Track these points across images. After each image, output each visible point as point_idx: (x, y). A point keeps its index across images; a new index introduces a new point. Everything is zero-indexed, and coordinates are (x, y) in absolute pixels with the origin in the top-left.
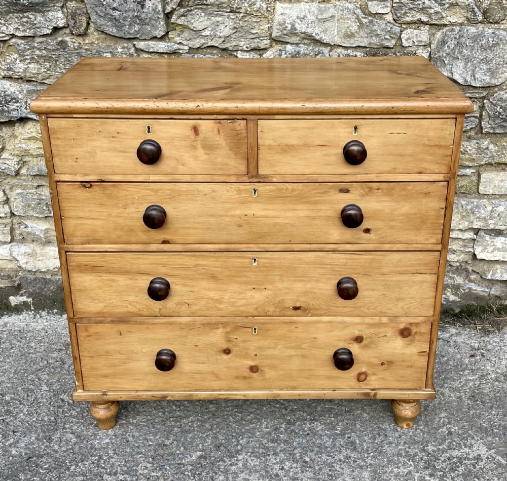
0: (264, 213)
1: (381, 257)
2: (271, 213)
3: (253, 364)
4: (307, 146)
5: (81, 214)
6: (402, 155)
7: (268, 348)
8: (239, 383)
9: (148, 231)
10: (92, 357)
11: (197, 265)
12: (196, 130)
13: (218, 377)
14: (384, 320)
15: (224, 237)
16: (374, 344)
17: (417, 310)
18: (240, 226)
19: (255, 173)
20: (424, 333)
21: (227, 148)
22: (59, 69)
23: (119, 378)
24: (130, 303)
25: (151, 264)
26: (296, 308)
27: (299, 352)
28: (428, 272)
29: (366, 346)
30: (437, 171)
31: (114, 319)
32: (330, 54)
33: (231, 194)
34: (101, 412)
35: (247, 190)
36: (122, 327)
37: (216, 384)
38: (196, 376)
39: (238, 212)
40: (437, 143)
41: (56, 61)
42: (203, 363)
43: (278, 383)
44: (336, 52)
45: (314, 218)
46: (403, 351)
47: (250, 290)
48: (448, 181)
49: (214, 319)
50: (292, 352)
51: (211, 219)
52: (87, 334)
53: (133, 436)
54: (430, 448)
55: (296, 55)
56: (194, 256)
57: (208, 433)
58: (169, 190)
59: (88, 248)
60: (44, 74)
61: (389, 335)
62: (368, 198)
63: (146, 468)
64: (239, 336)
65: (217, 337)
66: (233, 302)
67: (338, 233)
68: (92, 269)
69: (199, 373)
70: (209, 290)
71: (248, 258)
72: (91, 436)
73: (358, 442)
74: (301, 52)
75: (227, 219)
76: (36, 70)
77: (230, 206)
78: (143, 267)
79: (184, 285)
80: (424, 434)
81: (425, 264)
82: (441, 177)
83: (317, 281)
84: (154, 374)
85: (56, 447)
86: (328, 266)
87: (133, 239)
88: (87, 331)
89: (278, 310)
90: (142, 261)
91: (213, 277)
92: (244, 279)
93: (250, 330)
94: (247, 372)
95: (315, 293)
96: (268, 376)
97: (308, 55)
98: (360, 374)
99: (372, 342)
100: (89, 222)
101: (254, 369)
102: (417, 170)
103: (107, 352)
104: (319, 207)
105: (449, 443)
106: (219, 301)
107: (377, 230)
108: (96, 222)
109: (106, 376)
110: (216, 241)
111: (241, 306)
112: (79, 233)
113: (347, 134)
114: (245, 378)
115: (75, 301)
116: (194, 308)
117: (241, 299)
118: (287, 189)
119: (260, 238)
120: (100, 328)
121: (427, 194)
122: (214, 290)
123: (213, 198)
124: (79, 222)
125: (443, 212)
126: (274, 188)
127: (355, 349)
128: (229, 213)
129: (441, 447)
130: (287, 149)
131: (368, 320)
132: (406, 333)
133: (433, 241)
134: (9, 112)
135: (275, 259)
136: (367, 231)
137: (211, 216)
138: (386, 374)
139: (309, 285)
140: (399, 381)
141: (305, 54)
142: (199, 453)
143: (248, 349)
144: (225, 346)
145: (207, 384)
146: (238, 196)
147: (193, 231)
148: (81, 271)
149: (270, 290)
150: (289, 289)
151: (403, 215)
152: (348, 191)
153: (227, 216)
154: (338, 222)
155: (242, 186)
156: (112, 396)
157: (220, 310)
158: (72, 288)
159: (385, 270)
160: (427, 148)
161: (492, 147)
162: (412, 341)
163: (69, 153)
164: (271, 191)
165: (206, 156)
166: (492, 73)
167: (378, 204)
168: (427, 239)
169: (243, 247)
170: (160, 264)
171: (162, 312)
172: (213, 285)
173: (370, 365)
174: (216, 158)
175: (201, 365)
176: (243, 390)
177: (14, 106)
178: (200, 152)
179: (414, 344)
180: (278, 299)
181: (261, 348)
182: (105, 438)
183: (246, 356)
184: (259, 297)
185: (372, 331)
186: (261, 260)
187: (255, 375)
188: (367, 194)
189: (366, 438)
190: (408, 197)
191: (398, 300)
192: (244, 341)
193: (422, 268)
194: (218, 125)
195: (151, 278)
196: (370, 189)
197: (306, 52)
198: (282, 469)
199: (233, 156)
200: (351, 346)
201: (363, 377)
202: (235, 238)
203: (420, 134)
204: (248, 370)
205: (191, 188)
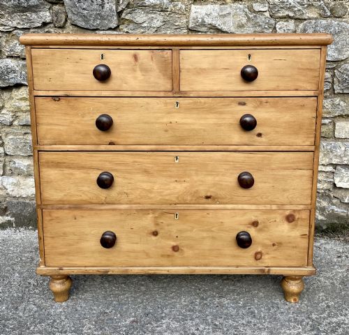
0: (184, 121)
1: (270, 156)
2: (189, 121)
3: (174, 244)
4: (215, 69)
5: (51, 121)
6: (283, 76)
7: (187, 231)
8: (164, 261)
9: (99, 135)
10: (53, 237)
11: (135, 162)
12: (136, 57)
13: (148, 255)
14: (274, 207)
15: (155, 140)
16: (267, 228)
17: (298, 199)
18: (166, 131)
19: (177, 90)
20: (305, 219)
21: (158, 71)
23: (73, 256)
24: (83, 193)
25: (101, 161)
26: (208, 197)
27: (210, 234)
28: (305, 168)
29: (261, 230)
30: (309, 89)
31: (71, 206)
33: (160, 106)
34: (58, 286)
35: (172, 103)
36: (77, 213)
37: (147, 261)
38: (132, 254)
39: (165, 120)
40: (309, 67)
42: (137, 243)
43: (194, 261)
45: (220, 125)
46: (289, 234)
47: (173, 182)
48: (317, 96)
49: (147, 207)
50: (205, 234)
52: (50, 218)
53: (81, 307)
54: (314, 316)
56: (132, 155)
57: (140, 305)
58: (115, 102)
59: (55, 148)
61: (278, 220)
62: (259, 109)
63: (90, 329)
64: (165, 220)
65: (148, 222)
66: (161, 192)
67: (238, 137)
68: (57, 165)
69: (134, 252)
70: (143, 182)
71: (170, 156)
72: (49, 306)
75: (157, 126)
77: (159, 115)
78: (95, 164)
79: (124, 178)
80: (308, 307)
81: (303, 162)
82: (312, 93)
83: (223, 175)
84: (100, 252)
85: (21, 314)
86: (231, 163)
87: (88, 142)
88: (50, 216)
89: (194, 198)
90: (94, 159)
91: (146, 172)
92: (169, 173)
93: (173, 215)
94: (170, 251)
95: (221, 185)
96: (186, 255)
98: (257, 254)
99: (265, 227)
100: (57, 127)
101: (175, 249)
102: (293, 88)
103: (64, 234)
104: (223, 116)
106: (150, 191)
107: (267, 134)
108: (61, 128)
109: (62, 254)
110: (148, 143)
111: (166, 195)
112: (48, 136)
113: (243, 60)
114: (169, 256)
115: (43, 190)
116: (131, 197)
117: (167, 190)
118: (200, 102)
119: (180, 141)
120: (60, 214)
121: (303, 106)
122: (147, 182)
123: (147, 109)
124: (49, 127)
125: (314, 120)
126: (191, 101)
127: (253, 232)
128: (159, 121)
130: (200, 71)
131: (261, 207)
132: (290, 219)
133: (308, 143)
135: (192, 157)
136: (260, 135)
137: (146, 123)
138: (277, 254)
139: (217, 178)
140: (286, 260)
142: (132, 319)
143: (170, 231)
144: (154, 229)
145: (139, 261)
146: (165, 108)
147: (131, 135)
148: (48, 167)
149: (188, 182)
150: (202, 181)
151: (285, 123)
152: (244, 104)
153: (156, 123)
154: (238, 128)
155: (168, 100)
156: (66, 271)
157: (150, 198)
158: (41, 180)
159: (273, 166)
160: (301, 71)
161: (342, 103)
162: (296, 225)
163: (44, 74)
164: (189, 104)
165: (142, 77)
167: (267, 114)
168: (304, 142)
169: (169, 148)
170: (107, 161)
171: (108, 200)
172: (145, 178)
173: (265, 246)
174: (149, 78)
175: (135, 245)
176: (167, 266)
178: (139, 74)
179: (298, 228)
180: (194, 190)
181: (180, 231)
182: (59, 308)
183: (169, 237)
184: (179, 188)
185: (265, 216)
186: (182, 158)
187: (176, 254)
188: (258, 106)
190: (288, 109)
191: (284, 190)
192: (168, 225)
193: (301, 165)
194: (152, 54)
195: (100, 172)
196: (261, 102)
198: (198, 329)
199: (162, 77)
200: (249, 229)
201: (259, 256)
202: (162, 141)
203: (296, 60)
204: (171, 250)
205: (132, 102)
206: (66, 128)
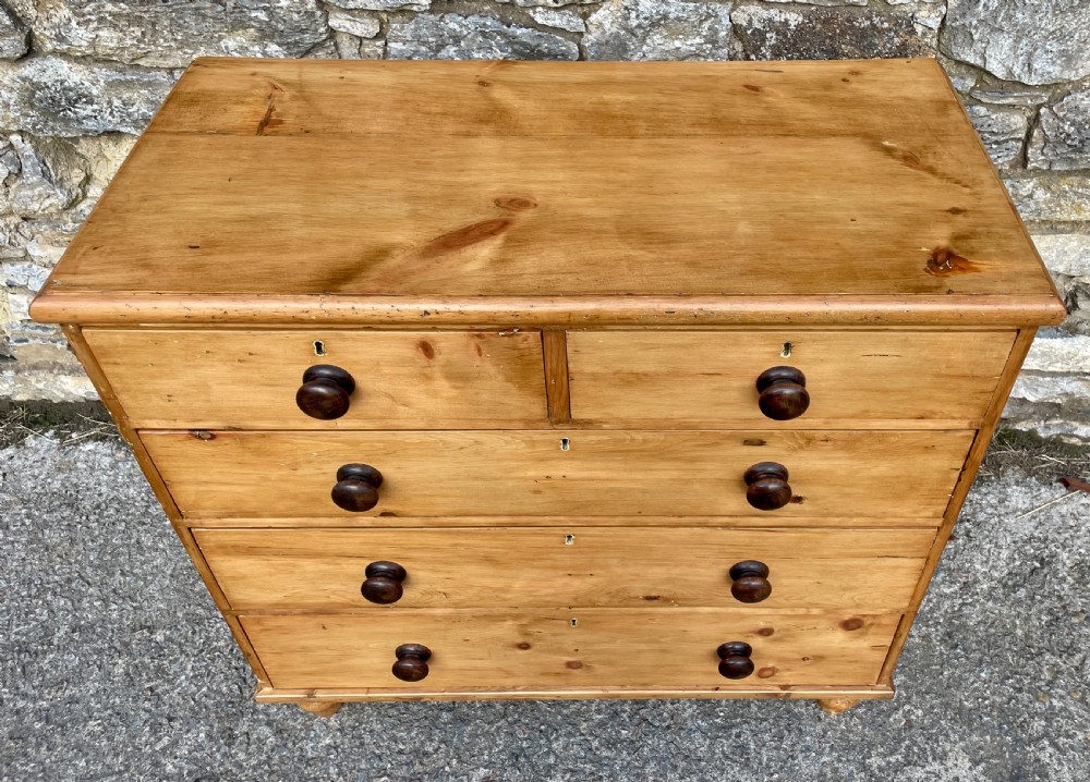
0: (585, 474)
1: (819, 536)
2: (601, 474)
3: (571, 659)
4: (676, 375)
5: (205, 478)
6: (885, 391)
7: (599, 642)
8: (548, 681)
10: (278, 653)
11: (455, 544)
12: (426, 348)
13: (508, 673)
14: (815, 611)
15: (506, 506)
16: (793, 637)
17: (878, 601)
18: (537, 492)
19: (564, 416)
20: (886, 625)
21: (500, 378)
22: (162, 40)
23: (333, 675)
25: (361, 543)
26: (651, 598)
27: (656, 646)
28: (909, 555)
29: (776, 640)
30: (957, 415)
31: (307, 610)
32: (732, 15)
33: (514, 447)
35: (549, 441)
36: (326, 620)
37: (509, 682)
39: (532, 473)
40: (968, 372)
41: (153, 24)
42: (481, 659)
44: (743, 11)
45: (688, 481)
46: (845, 645)
47: (564, 576)
48: (975, 430)
49: (499, 611)
51: (476, 483)
52: (260, 627)
54: (875, 761)
55: (659, 20)
56: (448, 533)
57: (499, 724)
58: (381, 442)
59: (233, 523)
60: (134, 49)
61: (821, 627)
62: (803, 454)
64: (545, 630)
65: (504, 630)
66: (529, 591)
67: (736, 502)
68: (250, 550)
69: (476, 669)
70: (483, 576)
71: (556, 535)
72: (301, 730)
73: (752, 747)
74: (671, 16)
76: (115, 40)
77: (514, 464)
78: (350, 548)
79: (434, 570)
80: (864, 727)
81: (907, 545)
82: (962, 424)
83: (692, 565)
86: (716, 547)
87: (321, 511)
88: (261, 624)
89: (616, 599)
90: (344, 540)
91: (489, 560)
92: (550, 562)
93: (564, 622)
94: (562, 669)
95: (686, 580)
96: (598, 672)
97: (686, 21)
98: (764, 670)
99: (789, 635)
100: (226, 488)
101: (573, 665)
102: (914, 413)
103: (304, 648)
104: (698, 465)
105: (908, 748)
106: (503, 590)
107: (814, 499)
108: (237, 489)
109: (309, 673)
110: (489, 512)
111: (546, 596)
112: (208, 504)
113: (766, 357)
114: (558, 674)
116: (458, 597)
117: (546, 587)
118: (633, 440)
119: (578, 508)
120: (284, 621)
121: (929, 448)
122: (493, 576)
123: (478, 453)
124: (203, 488)
125: (957, 474)
126: (605, 438)
127: (757, 643)
128: (512, 475)
129: (892, 759)
130: (634, 380)
131: (782, 612)
132: (853, 625)
133: (930, 514)
134: (79, 121)
135: (610, 537)
136: (798, 499)
137: (476, 478)
138: (810, 670)
139: (675, 571)
140: (832, 678)
141: (678, 19)
143: (561, 643)
144: (519, 640)
145: (491, 681)
146: (530, 450)
147: (440, 500)
148: (227, 554)
149: (599, 576)
150: (637, 575)
151: (873, 478)
152: (760, 443)
153: (507, 478)
154: (739, 487)
155: (537, 435)
157: (507, 599)
159: (826, 553)
160: (942, 379)
161: (1040, 194)
162: (863, 633)
163: (148, 388)
164: (599, 442)
165: (454, 391)
166: (1069, 59)
167: (825, 463)
168: (916, 512)
169: (546, 520)
170: (382, 544)
172: (490, 570)
173: (783, 660)
174: (477, 394)
175: (478, 661)
177: (84, 110)
178: (442, 384)
179: (866, 638)
180: (616, 587)
181: (584, 643)
183: (558, 651)
184: (578, 585)
185: (791, 622)
186: (582, 538)
187: (576, 671)
188: (801, 447)
189: (767, 737)
190: (885, 453)
191: (846, 589)
192: (554, 635)
193: (897, 550)
194: (477, 340)
195: (369, 562)
196: (810, 440)
197: (680, 15)
199: (514, 390)
200: (750, 639)
201: (767, 673)
202: (526, 509)
203: (932, 357)
204: (563, 666)
205: (429, 439)
206: (249, 488)
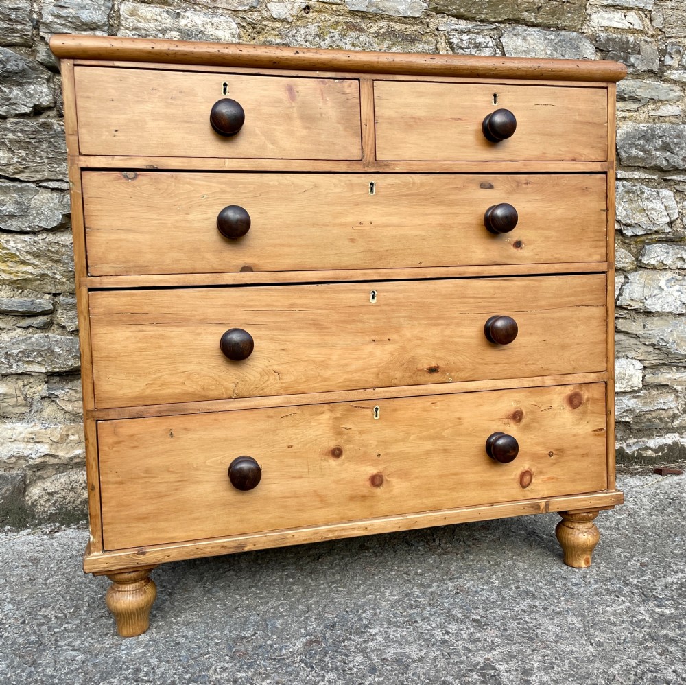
0: (384, 220)
1: (536, 284)
2: (395, 220)
3: (373, 471)
4: (438, 119)
5: (118, 224)
6: (552, 135)
7: (397, 441)
8: (356, 509)
9: (221, 252)
10: (121, 483)
11: (292, 306)
12: (291, 91)
13: (323, 500)
14: (548, 381)
15: (332, 260)
16: (537, 422)
17: (587, 363)
18: (353, 240)
19: (371, 159)
20: (598, 400)
21: (334, 119)
23: (167, 520)
24: (188, 378)
25: (222, 305)
26: (433, 370)
27: (440, 444)
29: (527, 428)
30: (593, 158)
31: (163, 407)
33: (339, 190)
35: (361, 185)
36: (175, 423)
38: (291, 502)
39: (350, 219)
40: (590, 120)
42: (301, 477)
43: (412, 503)
45: (451, 227)
46: (574, 431)
47: (368, 344)
48: (605, 173)
49: (319, 398)
50: (429, 445)
51: (313, 230)
52: (114, 438)
53: (185, 637)
56: (288, 291)
58: (252, 183)
59: (126, 282)
60: (17, 165)
61: (555, 405)
62: (516, 196)
63: (225, 669)
64: (354, 424)
65: (319, 430)
66: (344, 365)
67: (480, 250)
68: (131, 318)
69: (295, 496)
70: (310, 346)
71: (363, 291)
72: (110, 648)
75: (335, 231)
77: (339, 209)
78: (211, 313)
79: (273, 340)
81: (591, 292)
82: (597, 167)
83: (458, 324)
84: (225, 505)
85: (49, 671)
86: (472, 300)
87: (199, 265)
88: (115, 433)
89: (409, 374)
91: (316, 325)
92: (360, 325)
93: (368, 412)
94: (366, 488)
95: (456, 343)
96: (396, 491)
98: (523, 474)
99: (534, 420)
100: (131, 236)
101: (376, 481)
102: (571, 156)
103: (147, 471)
104: (455, 209)
106: (323, 365)
107: (531, 242)
108: (140, 237)
109: (142, 518)
110: (319, 266)
111: (357, 371)
112: (112, 256)
113: (485, 104)
114: (364, 497)
115: (98, 377)
116: (288, 378)
117: (357, 359)
118: (414, 183)
119: (380, 259)
120: (137, 426)
121: (585, 190)
122: (318, 345)
123: (315, 197)
124: (114, 236)
125: (604, 216)
126: (397, 181)
127: (513, 430)
128: (338, 221)
130: (412, 123)
131: (526, 382)
132: (576, 402)
133: (597, 258)
135: (401, 292)
136: (518, 244)
137: (313, 225)
138: (555, 472)
139: (448, 332)
140: (574, 481)
143: (366, 446)
144: (332, 444)
145: (306, 516)
146: (350, 194)
147: (286, 250)
148: (111, 324)
149: (395, 342)
150: (421, 339)
151: (559, 220)
152: (491, 187)
153: (334, 225)
154: (481, 232)
155: (355, 179)
156: (154, 556)
157: (325, 380)
158: (95, 354)
159: (543, 303)
160: (579, 126)
162: (585, 413)
163: (104, 122)
164: (393, 185)
165: (304, 131)
167: (528, 205)
168: (590, 255)
169: (358, 275)
170: (236, 306)
171: (240, 389)
172: (315, 338)
173: (535, 457)
174: (319, 134)
175: (298, 481)
176: (361, 520)
178: (297, 124)
179: (588, 419)
180: (407, 356)
181: (385, 443)
183: (364, 458)
184: (380, 354)
185: (533, 400)
186: (382, 294)
187: (379, 491)
188: (514, 191)
190: (562, 195)
191: (563, 347)
192: (361, 432)
193: (587, 298)
194: (322, 86)
195: (224, 331)
196: (518, 183)
199: (342, 131)
200: (507, 428)
201: (526, 479)
202: (346, 261)
203: (570, 106)
204: (368, 483)
205: (285, 181)
206: (148, 237)
